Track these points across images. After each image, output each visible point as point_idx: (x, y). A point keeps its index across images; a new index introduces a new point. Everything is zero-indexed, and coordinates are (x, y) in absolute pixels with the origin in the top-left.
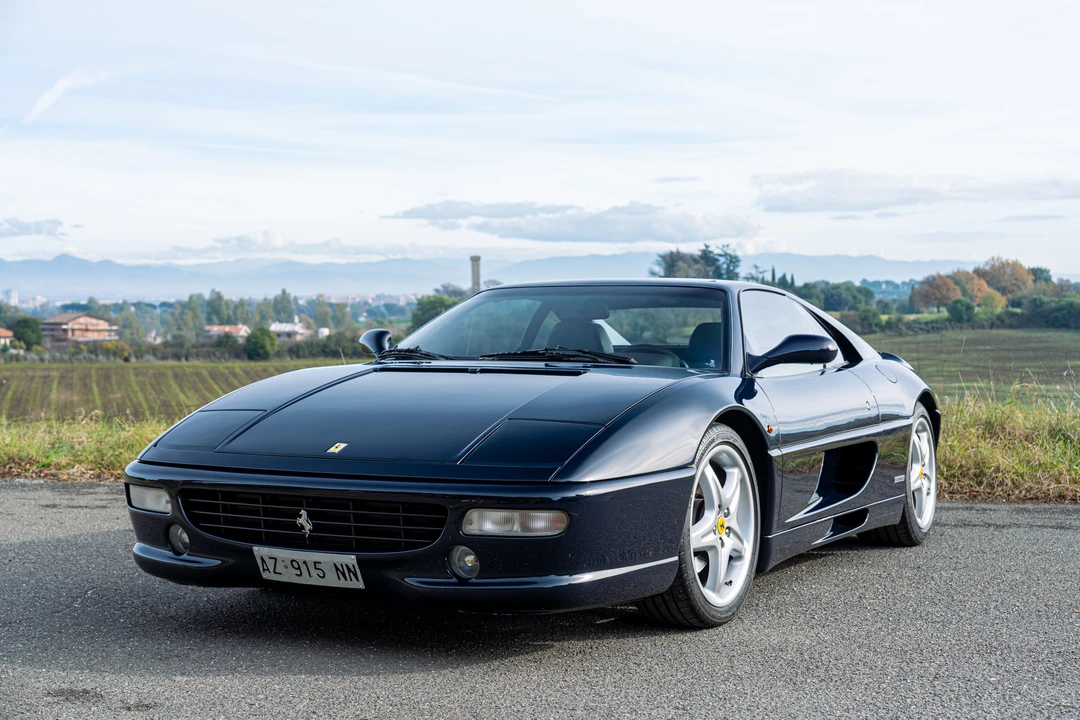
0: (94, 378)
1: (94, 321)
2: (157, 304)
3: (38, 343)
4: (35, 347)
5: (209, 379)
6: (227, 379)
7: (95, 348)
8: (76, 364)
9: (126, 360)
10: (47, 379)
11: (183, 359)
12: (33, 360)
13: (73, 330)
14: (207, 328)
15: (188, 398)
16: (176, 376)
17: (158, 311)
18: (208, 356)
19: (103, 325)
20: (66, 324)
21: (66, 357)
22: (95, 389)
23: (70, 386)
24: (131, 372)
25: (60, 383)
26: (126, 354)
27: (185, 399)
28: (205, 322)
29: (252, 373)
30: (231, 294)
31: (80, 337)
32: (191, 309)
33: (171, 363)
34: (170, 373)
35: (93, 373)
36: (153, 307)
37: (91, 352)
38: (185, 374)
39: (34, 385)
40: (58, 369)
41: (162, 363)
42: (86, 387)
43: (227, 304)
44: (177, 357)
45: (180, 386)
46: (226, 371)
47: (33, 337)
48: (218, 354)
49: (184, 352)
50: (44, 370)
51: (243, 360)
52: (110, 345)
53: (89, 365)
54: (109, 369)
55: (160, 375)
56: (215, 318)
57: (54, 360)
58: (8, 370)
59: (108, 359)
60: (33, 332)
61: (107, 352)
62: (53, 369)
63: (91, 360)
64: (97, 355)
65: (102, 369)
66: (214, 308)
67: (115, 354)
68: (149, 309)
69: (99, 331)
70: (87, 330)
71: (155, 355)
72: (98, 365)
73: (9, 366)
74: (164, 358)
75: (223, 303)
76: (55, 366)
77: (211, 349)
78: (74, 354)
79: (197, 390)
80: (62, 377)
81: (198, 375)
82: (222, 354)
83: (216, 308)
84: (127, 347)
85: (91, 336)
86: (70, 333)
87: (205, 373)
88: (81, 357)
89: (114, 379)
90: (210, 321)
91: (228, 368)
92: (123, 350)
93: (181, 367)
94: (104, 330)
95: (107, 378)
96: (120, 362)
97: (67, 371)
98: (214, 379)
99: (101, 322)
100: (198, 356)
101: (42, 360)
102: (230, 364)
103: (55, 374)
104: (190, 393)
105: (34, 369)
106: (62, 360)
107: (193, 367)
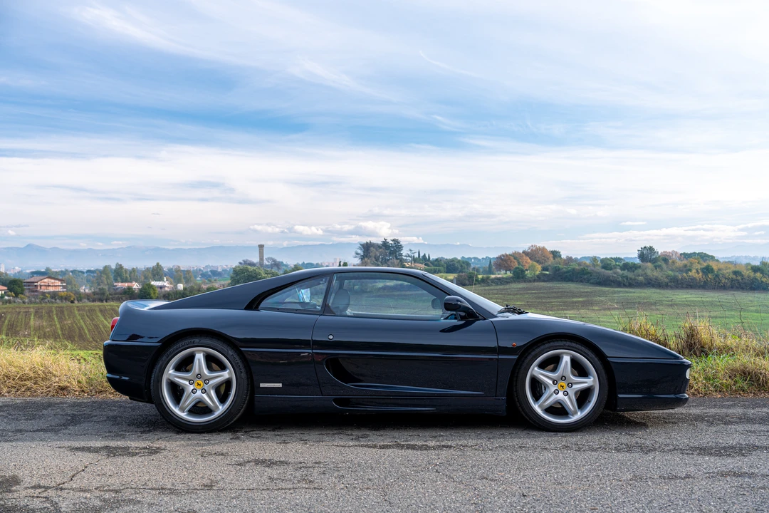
0: (55, 313)
1: (53, 281)
2: (85, 271)
3: (22, 294)
4: (20, 295)
7: (54, 295)
8: (44, 305)
9: (72, 302)
10: (27, 314)
11: (104, 301)
12: (19, 303)
13: (41, 286)
14: (115, 284)
16: (101, 311)
17: (85, 275)
18: (118, 300)
19: (58, 283)
20: (37, 282)
21: (38, 301)
22: (55, 318)
23: (41, 317)
24: (75, 309)
25: (35, 315)
26: (72, 299)
28: (113, 280)
30: (128, 265)
31: (44, 289)
32: (106, 274)
33: (98, 304)
34: (97, 309)
35: (54, 309)
36: (83, 272)
37: (52, 298)
38: (106, 310)
39: (20, 317)
40: (33, 308)
41: (92, 303)
42: (50, 317)
43: (126, 271)
44: (101, 300)
45: (104, 316)
47: (19, 290)
48: (124, 298)
49: (105, 297)
50: (25, 308)
52: (63, 294)
53: (51, 305)
54: (63, 307)
55: (92, 310)
56: (119, 279)
57: (31, 302)
58: (5, 308)
59: (62, 302)
60: (19, 287)
61: (62, 298)
62: (30, 308)
63: (52, 303)
64: (56, 300)
65: (59, 307)
66: (118, 273)
67: (66, 299)
68: (80, 274)
69: (56, 286)
70: (49, 286)
71: (88, 299)
72: (56, 305)
73: (6, 306)
74: (94, 301)
75: (123, 270)
76: (32, 306)
77: (120, 296)
78: (42, 299)
80: (36, 312)
81: (113, 310)
82: (127, 298)
83: (119, 273)
84: (73, 295)
85: (51, 289)
86: (39, 288)
88: (46, 300)
89: (66, 313)
90: (116, 280)
92: (70, 296)
93: (104, 306)
94: (59, 286)
95: (62, 312)
96: (69, 303)
97: (39, 309)
99: (56, 281)
100: (112, 300)
101: (24, 303)
103: (32, 310)
105: (19, 308)
106: (35, 303)
107: (110, 306)
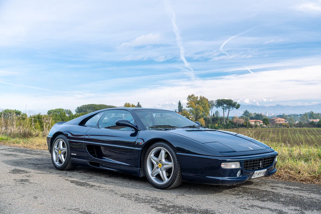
0: (280, 132)
1: (281, 119)
2: (299, 115)
4: (268, 125)
5: (307, 132)
6: (312, 132)
7: (281, 125)
8: (276, 129)
9: (288, 127)
10: (270, 132)
11: (302, 127)
12: (267, 127)
13: (277, 121)
14: (309, 120)
15: (302, 136)
17: (299, 116)
18: (308, 126)
19: (283, 120)
20: (275, 120)
21: (274, 127)
22: (280, 134)
23: (274, 133)
24: (289, 130)
25: (272, 133)
26: (288, 126)
27: (301, 137)
28: (309, 118)
29: (319, 130)
30: (315, 112)
31: (278, 123)
32: (306, 116)
34: (298, 130)
35: (280, 130)
36: (298, 115)
37: (280, 126)
38: (302, 131)
39: (267, 133)
40: (272, 130)
41: (296, 128)
42: (278, 134)
44: (300, 127)
45: (300, 133)
46: (312, 130)
47: (267, 122)
48: (310, 126)
50: (269, 130)
51: (317, 128)
52: (284, 124)
53: (279, 128)
54: (284, 130)
55: (295, 131)
56: (312, 118)
57: (271, 127)
58: (261, 130)
60: (267, 121)
61: (283, 126)
62: (271, 130)
63: (280, 127)
65: (282, 130)
67: (285, 126)
68: (297, 116)
69: (282, 121)
70: (280, 121)
71: (295, 126)
75: (314, 114)
76: (272, 129)
77: (308, 125)
78: (276, 126)
79: (304, 135)
80: (273, 131)
81: (305, 131)
82: (311, 126)
83: (312, 115)
84: (288, 125)
85: (281, 122)
87: (307, 130)
88: (277, 127)
89: (285, 132)
90: (310, 118)
91: (313, 129)
92: (287, 125)
93: (301, 129)
96: (287, 128)
97: (274, 130)
98: (309, 132)
99: (283, 119)
100: (305, 126)
101: (269, 128)
102: (313, 128)
103: (271, 131)
104: (302, 135)
105: (267, 129)
106: (273, 128)
107: (304, 129)
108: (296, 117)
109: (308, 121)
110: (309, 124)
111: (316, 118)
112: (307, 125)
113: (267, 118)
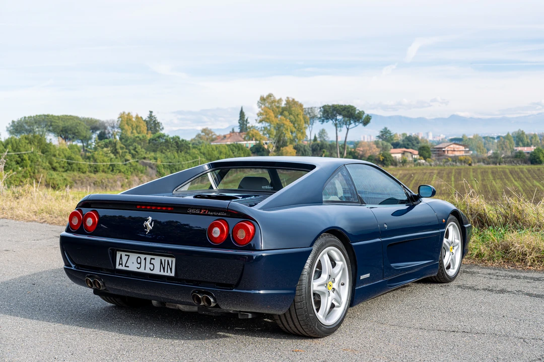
0: (453, 173)
1: (457, 146)
2: (495, 137)
3: (429, 158)
4: (428, 159)
5: (509, 174)
6: (518, 174)
7: (456, 159)
8: (446, 167)
9: (470, 165)
10: (431, 174)
11: (498, 164)
12: (427, 165)
13: (448, 151)
14: (515, 148)
15: (496, 183)
16: (493, 173)
17: (496, 141)
18: (510, 162)
19: (462, 148)
20: (445, 148)
21: (442, 164)
22: (453, 179)
23: (441, 177)
24: (471, 170)
25: (437, 176)
26: (470, 162)
27: (495, 184)
28: (515, 145)
29: (532, 171)
30: (529, 130)
31: (450, 154)
32: (509, 140)
33: (492, 166)
34: (490, 171)
35: (453, 171)
36: (493, 138)
37: (453, 161)
38: (497, 172)
39: (425, 177)
40: (437, 170)
41: (487, 166)
42: (449, 177)
43: (527, 136)
44: (495, 163)
45: (494, 177)
46: (519, 170)
47: (427, 154)
48: (515, 162)
49: (498, 160)
50: (431, 170)
51: (528, 164)
52: (462, 158)
53: (452, 167)
54: (461, 169)
55: (484, 173)
56: (520, 144)
57: (436, 165)
58: (415, 170)
59: (461, 164)
60: (427, 152)
61: (461, 161)
62: (435, 169)
63: (453, 165)
64: (456, 163)
65: (458, 169)
66: (520, 139)
67: (465, 162)
68: (491, 139)
69: (459, 151)
70: (454, 151)
71: (484, 162)
72: (456, 167)
73: (416, 168)
74: (488, 164)
75: (525, 136)
76: (436, 168)
77: (512, 159)
78: (446, 162)
79: (501, 179)
80: (439, 173)
81: (504, 172)
82: (518, 161)
84: (471, 159)
85: (457, 154)
86: (446, 152)
87: (507, 171)
88: (448, 163)
89: (462, 174)
90: (518, 145)
91: (520, 168)
92: (468, 160)
93: (496, 168)
94: (462, 151)
95: (459, 173)
96: (467, 166)
97: (441, 170)
98: (511, 174)
99: (461, 147)
100: (505, 163)
101: (431, 165)
102: (521, 166)
103: (436, 171)
104: (498, 181)
105: (426, 169)
106: (440, 165)
107: (502, 168)
108: (490, 141)
109: (513, 151)
110: (512, 157)
111: (530, 144)
112: (509, 159)
113: (429, 144)
